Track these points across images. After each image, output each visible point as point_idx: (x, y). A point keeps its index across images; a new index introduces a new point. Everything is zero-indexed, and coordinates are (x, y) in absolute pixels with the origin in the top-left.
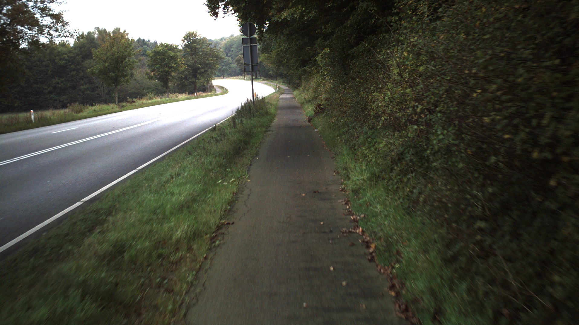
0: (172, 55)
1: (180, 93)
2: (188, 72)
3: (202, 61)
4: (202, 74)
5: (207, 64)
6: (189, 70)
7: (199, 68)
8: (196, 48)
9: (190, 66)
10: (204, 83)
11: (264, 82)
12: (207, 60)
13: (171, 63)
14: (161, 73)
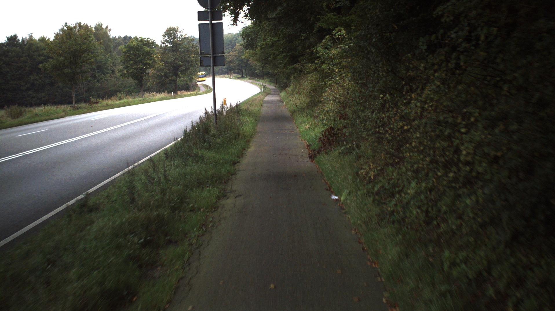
0: (147, 51)
1: (158, 92)
2: (169, 69)
3: (183, 58)
4: (183, 72)
5: (189, 62)
6: (169, 67)
9: (170, 63)
10: (187, 81)
11: (250, 81)
12: (189, 57)
13: (146, 60)
14: (135, 71)
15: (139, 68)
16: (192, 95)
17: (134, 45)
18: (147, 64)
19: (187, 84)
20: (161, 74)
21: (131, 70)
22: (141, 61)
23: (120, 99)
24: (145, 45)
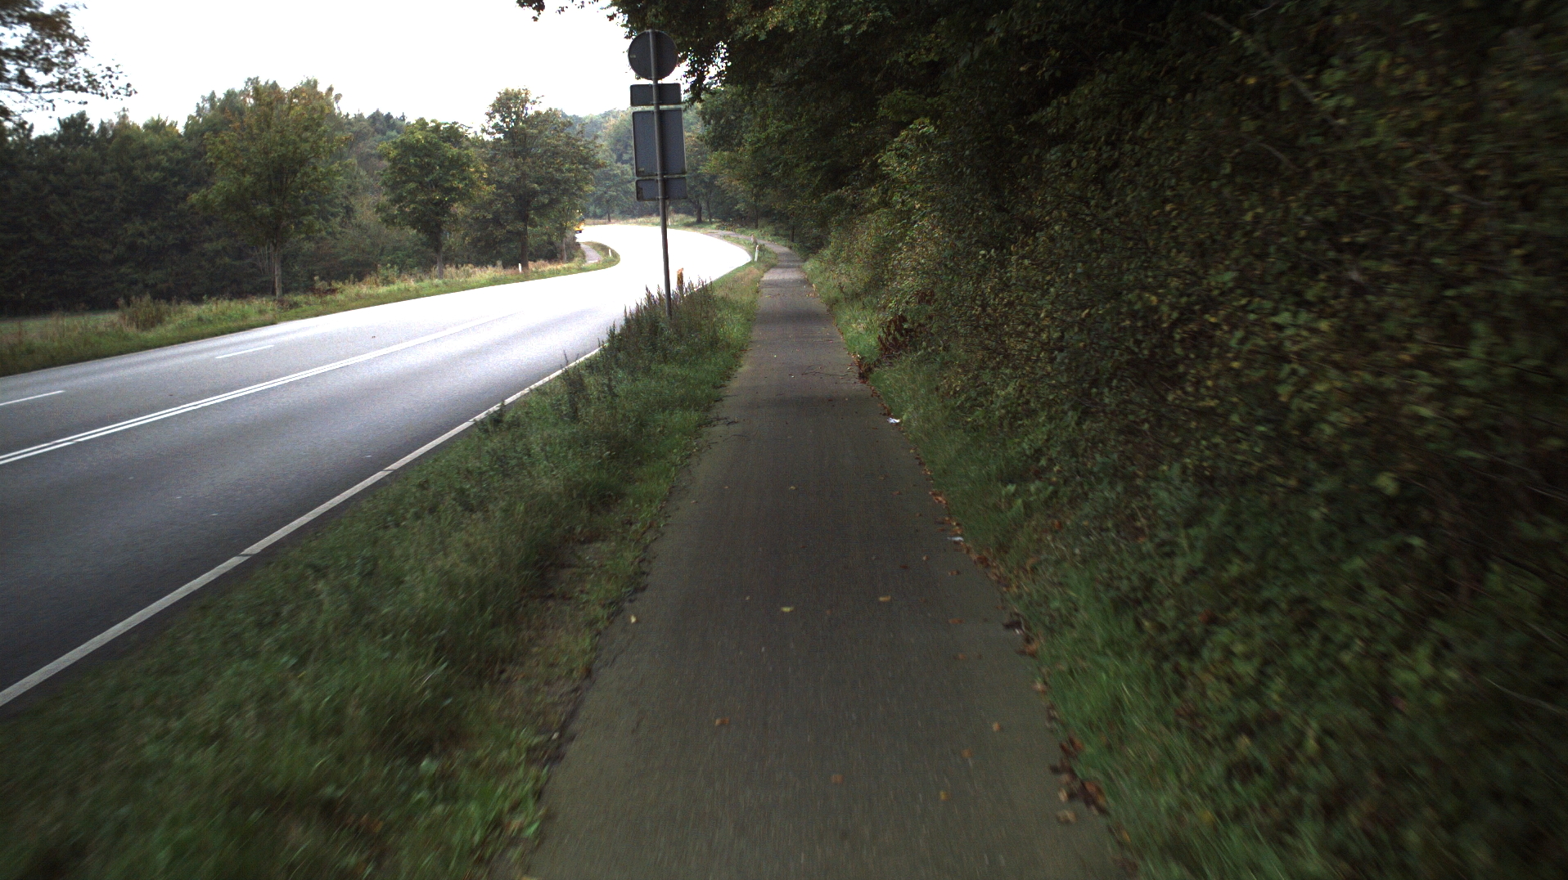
0: (453, 155)
2: (504, 203)
3: (543, 172)
4: (542, 210)
5: (558, 182)
6: (507, 197)
7: (535, 193)
8: (525, 135)
9: (509, 187)
10: (550, 236)
11: (721, 232)
12: (559, 170)
13: (451, 179)
14: (420, 208)
15: (430, 201)
16: (569, 271)
17: (418, 141)
18: (453, 189)
19: (551, 243)
20: (484, 217)
21: (412, 206)
22: (436, 184)
24: (447, 139)
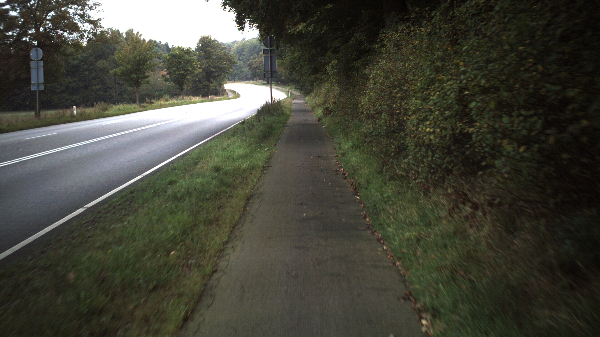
0: (189, 59)
1: (193, 96)
2: (202, 75)
3: (216, 65)
4: (214, 78)
5: (221, 68)
6: (204, 73)
7: (213, 72)
8: (210, 52)
9: (204, 70)
10: (217, 87)
11: (276, 87)
12: (221, 64)
13: (187, 66)
14: (177, 76)
15: (180, 74)
16: (221, 99)
17: (177, 53)
18: (188, 70)
19: (216, 89)
20: (195, 80)
21: (174, 76)
22: (182, 68)
23: (167, 100)
24: (186, 53)
